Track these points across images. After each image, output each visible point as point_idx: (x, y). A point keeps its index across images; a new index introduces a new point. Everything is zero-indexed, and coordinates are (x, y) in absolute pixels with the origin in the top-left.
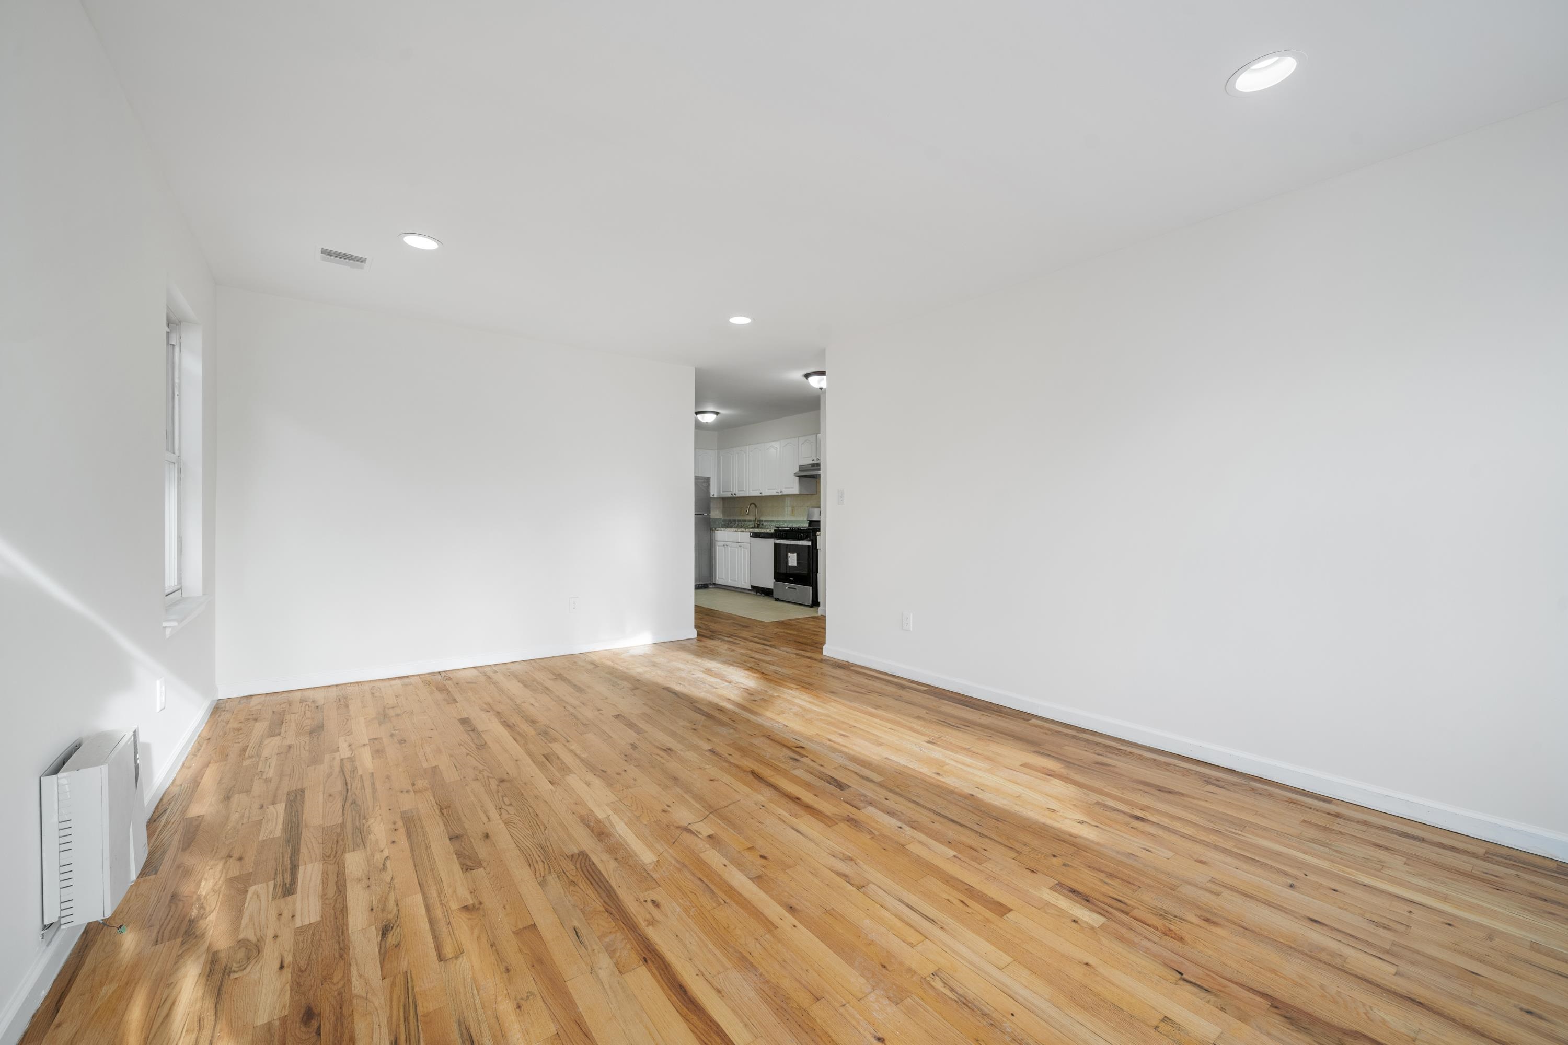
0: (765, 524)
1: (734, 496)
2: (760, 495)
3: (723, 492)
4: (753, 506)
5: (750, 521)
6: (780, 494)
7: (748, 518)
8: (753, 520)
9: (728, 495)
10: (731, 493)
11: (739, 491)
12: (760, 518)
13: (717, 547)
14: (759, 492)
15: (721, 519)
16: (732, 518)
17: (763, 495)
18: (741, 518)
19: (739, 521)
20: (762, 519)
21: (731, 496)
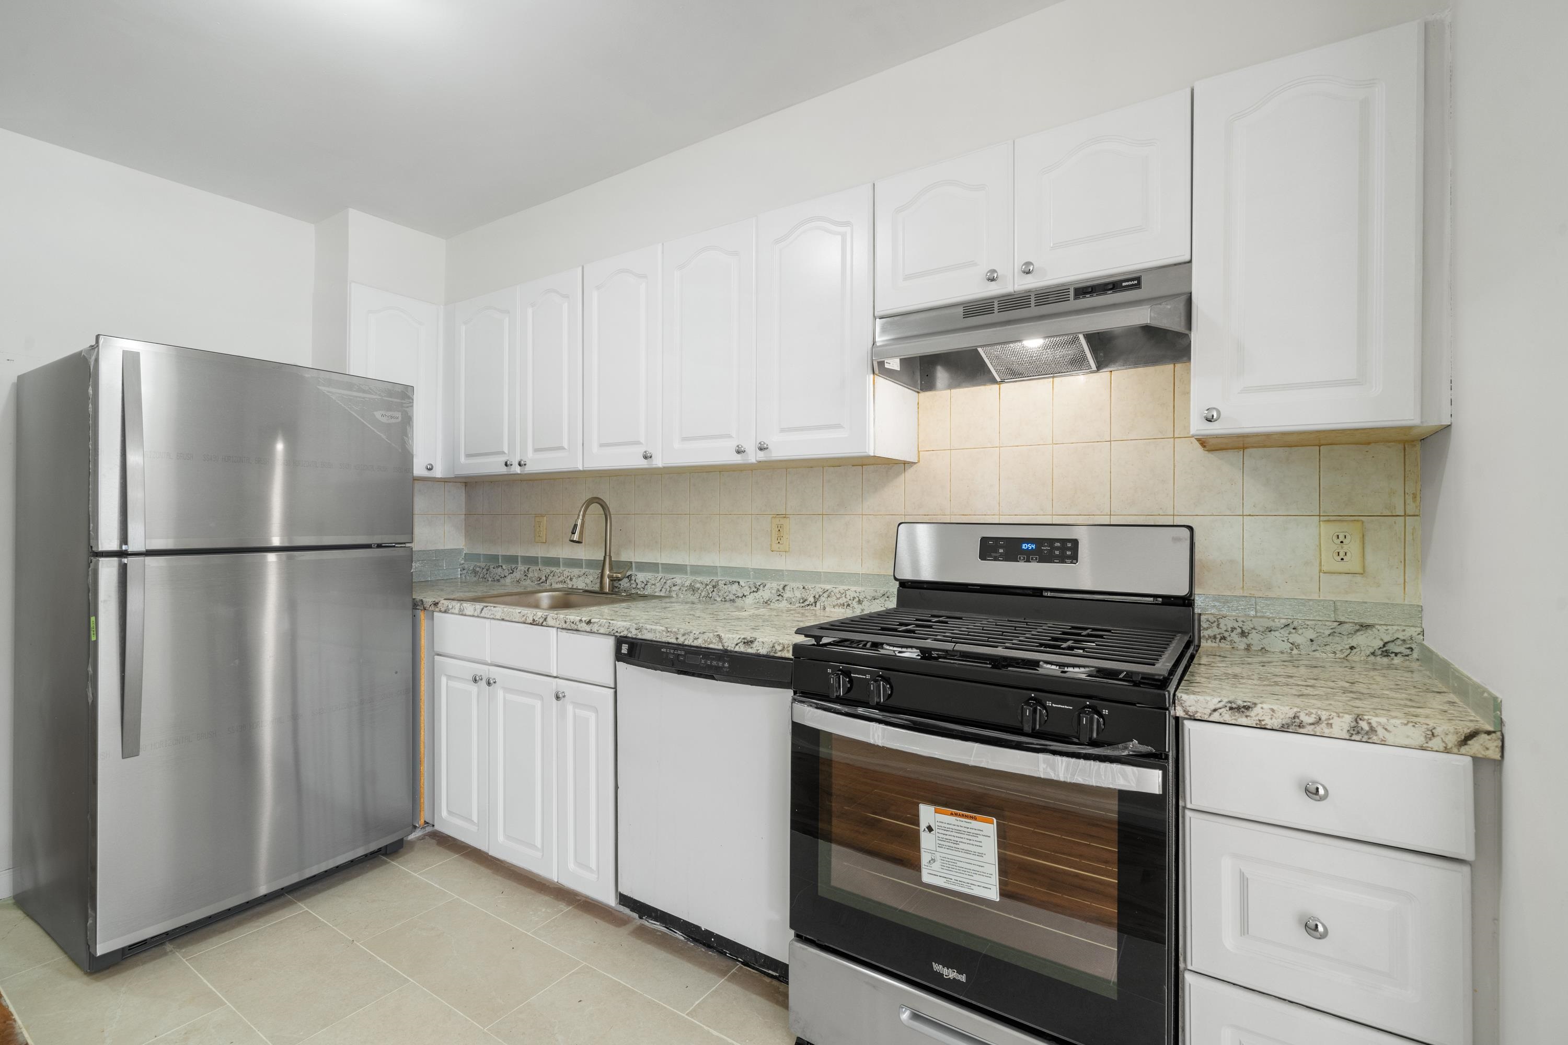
0: (641, 577)
1: (518, 470)
2: (644, 464)
3: (468, 456)
4: (595, 507)
5: (574, 563)
6: (753, 457)
7: (565, 552)
8: (591, 564)
9: (492, 466)
10: (503, 459)
11: (536, 450)
12: (618, 554)
13: (444, 680)
14: (641, 450)
15: (459, 551)
16: (501, 551)
17: (658, 462)
18: (539, 552)
19: (532, 561)
20: (625, 557)
21: (504, 470)
